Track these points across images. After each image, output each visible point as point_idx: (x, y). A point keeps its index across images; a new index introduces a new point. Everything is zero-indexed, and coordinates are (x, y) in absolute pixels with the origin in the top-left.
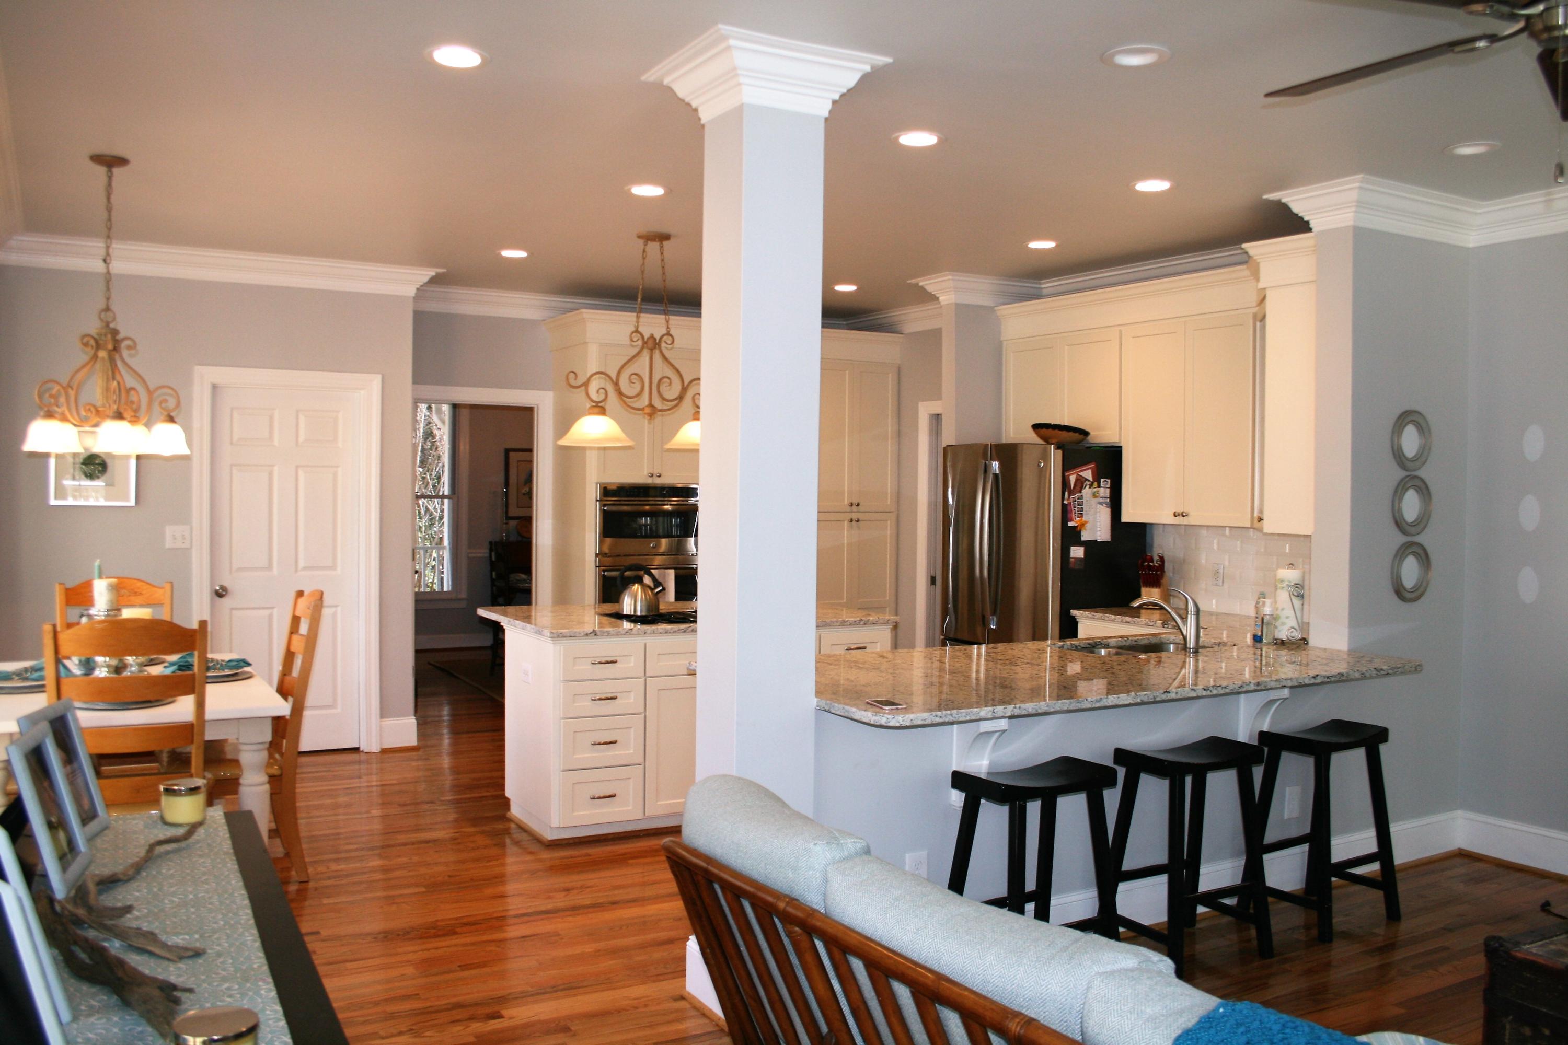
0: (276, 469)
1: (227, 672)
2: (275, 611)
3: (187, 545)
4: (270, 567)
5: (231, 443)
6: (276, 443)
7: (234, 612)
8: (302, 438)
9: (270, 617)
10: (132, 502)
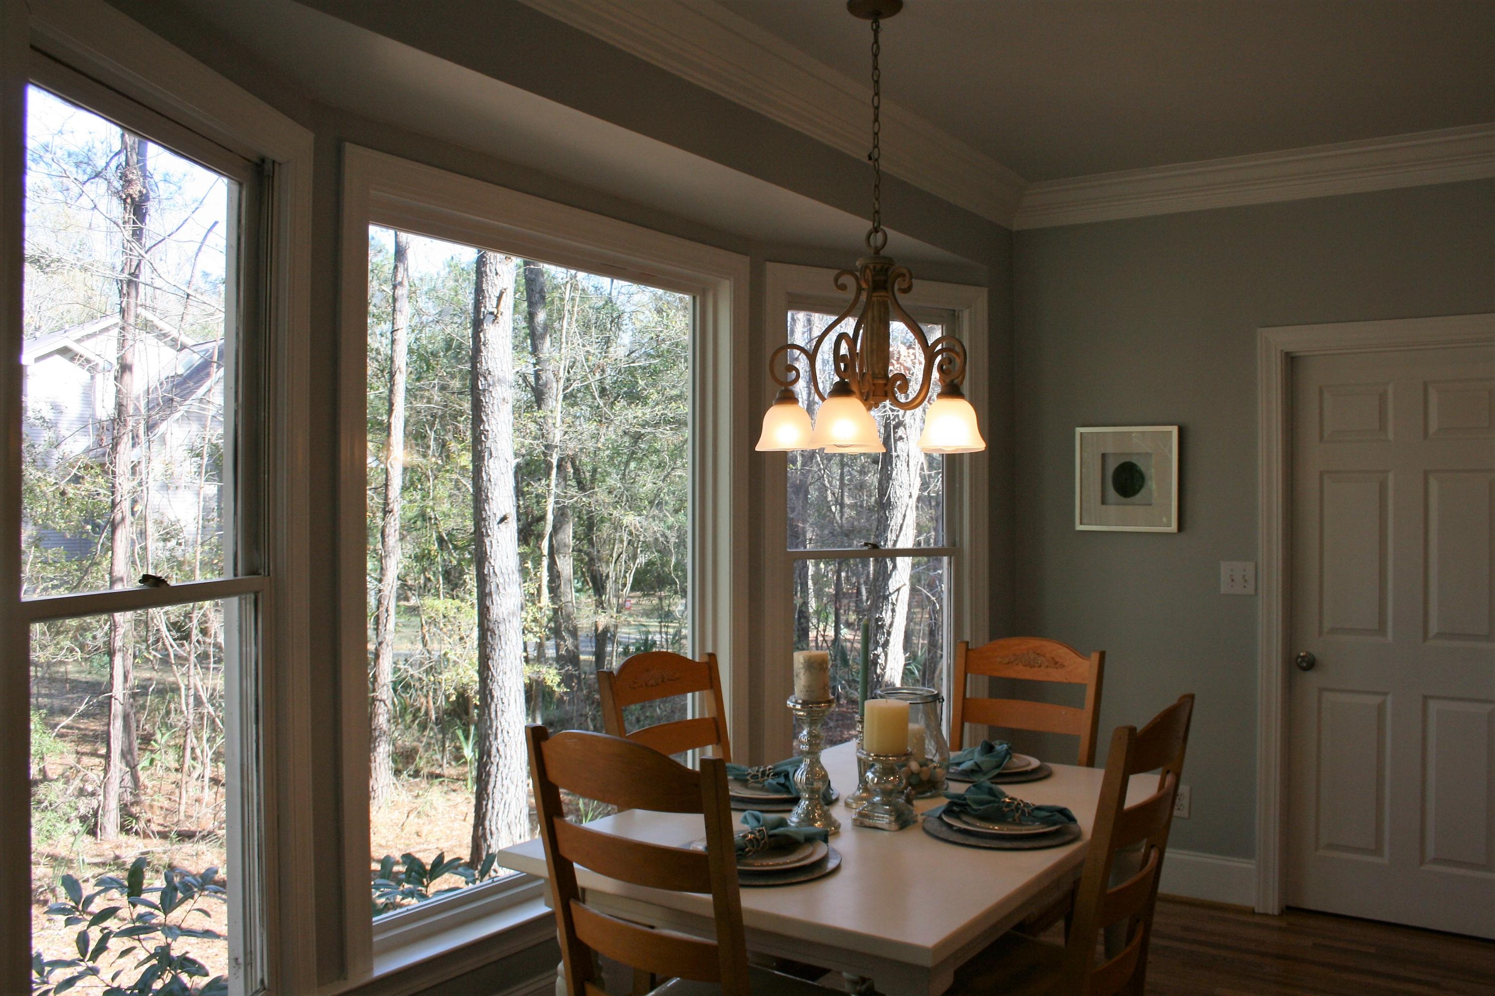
0: (1391, 476)
1: (1038, 828)
2: (1389, 698)
3: (1250, 590)
4: (1382, 629)
5: (1321, 438)
6: (1391, 436)
7: (1326, 694)
8: (1433, 426)
9: (1381, 708)
10: (1174, 528)
